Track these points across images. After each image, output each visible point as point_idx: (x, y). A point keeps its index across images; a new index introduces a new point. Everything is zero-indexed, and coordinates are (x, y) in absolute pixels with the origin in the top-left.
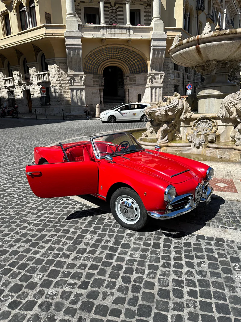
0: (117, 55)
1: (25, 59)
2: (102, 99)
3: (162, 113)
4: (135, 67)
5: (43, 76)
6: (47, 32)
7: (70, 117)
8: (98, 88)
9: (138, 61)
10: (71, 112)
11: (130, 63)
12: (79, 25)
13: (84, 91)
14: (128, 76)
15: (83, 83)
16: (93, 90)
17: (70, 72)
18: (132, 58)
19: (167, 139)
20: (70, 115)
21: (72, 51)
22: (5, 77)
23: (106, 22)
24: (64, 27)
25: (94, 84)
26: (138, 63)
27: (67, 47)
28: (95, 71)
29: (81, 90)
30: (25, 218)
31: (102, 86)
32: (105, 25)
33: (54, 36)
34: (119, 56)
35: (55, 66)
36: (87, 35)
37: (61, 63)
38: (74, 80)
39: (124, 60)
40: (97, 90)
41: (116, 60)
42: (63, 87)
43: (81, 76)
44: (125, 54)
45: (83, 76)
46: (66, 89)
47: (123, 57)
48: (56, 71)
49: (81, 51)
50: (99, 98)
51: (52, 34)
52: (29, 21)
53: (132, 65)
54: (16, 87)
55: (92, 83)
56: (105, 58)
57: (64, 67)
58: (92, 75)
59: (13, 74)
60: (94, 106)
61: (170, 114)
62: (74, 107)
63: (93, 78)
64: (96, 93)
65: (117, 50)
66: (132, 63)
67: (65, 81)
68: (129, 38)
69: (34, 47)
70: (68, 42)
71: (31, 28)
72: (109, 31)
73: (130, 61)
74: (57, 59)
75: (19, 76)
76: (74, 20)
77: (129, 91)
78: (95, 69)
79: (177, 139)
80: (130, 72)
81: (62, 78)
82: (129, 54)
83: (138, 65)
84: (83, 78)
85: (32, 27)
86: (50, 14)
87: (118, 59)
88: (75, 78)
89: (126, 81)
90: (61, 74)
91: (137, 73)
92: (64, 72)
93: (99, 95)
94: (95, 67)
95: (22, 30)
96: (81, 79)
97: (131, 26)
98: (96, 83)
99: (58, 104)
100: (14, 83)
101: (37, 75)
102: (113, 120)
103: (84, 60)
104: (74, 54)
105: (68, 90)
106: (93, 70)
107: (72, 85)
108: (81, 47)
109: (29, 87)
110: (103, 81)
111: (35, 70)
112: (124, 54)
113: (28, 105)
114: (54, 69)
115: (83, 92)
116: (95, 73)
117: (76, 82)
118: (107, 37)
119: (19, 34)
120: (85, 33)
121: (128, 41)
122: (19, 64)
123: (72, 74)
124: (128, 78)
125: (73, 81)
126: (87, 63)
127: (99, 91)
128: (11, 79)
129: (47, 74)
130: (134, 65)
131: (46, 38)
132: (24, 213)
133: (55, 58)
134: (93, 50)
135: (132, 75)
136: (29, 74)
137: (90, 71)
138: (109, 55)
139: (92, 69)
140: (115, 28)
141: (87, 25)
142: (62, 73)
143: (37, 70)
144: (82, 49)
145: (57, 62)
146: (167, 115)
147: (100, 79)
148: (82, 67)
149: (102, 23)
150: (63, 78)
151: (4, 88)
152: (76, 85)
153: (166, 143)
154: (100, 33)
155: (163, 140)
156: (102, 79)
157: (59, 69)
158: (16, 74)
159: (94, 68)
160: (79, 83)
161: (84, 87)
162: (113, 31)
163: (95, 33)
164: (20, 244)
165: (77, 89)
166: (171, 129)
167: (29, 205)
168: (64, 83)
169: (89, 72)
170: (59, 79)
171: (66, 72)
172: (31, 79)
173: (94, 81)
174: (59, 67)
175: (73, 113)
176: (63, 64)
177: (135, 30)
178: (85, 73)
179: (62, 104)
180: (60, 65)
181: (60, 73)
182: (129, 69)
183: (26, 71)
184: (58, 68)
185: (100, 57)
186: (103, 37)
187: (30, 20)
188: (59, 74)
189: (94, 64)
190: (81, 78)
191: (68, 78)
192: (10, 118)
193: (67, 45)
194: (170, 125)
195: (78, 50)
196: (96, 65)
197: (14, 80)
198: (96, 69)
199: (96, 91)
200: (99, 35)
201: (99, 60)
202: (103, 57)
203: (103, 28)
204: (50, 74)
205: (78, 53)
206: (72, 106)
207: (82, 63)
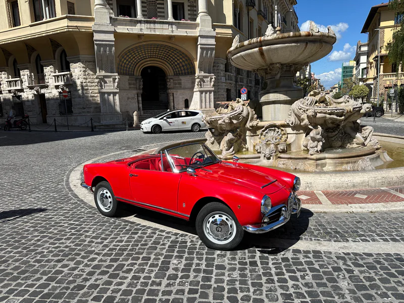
0: (158, 54)
1: (38, 56)
2: (141, 105)
3: (227, 121)
4: (180, 67)
5: (64, 78)
6: (70, 25)
7: (99, 127)
8: (135, 92)
9: (183, 61)
11: (174, 63)
12: (111, 18)
13: (117, 95)
14: (172, 79)
15: (116, 86)
16: (129, 95)
17: (99, 72)
18: (176, 58)
19: (233, 150)
20: (100, 126)
21: (102, 48)
22: (9, 78)
23: (144, 15)
24: (92, 20)
25: (130, 88)
26: (183, 64)
27: (95, 42)
28: (131, 71)
29: (114, 94)
30: (89, 249)
31: (139, 89)
32: (143, 19)
33: (79, 29)
34: (161, 54)
35: (79, 65)
36: (121, 29)
37: (88, 61)
38: (106, 82)
39: (167, 59)
40: (134, 94)
41: (157, 59)
42: (91, 91)
43: (114, 77)
44: (168, 52)
45: (117, 77)
46: (94, 93)
47: (165, 56)
48: (80, 71)
49: (114, 48)
50: (137, 104)
51: (76, 26)
52: (46, 11)
53: (176, 65)
54: (25, 90)
55: (128, 86)
56: (143, 57)
57: (91, 67)
58: (128, 77)
59: (21, 74)
60: (131, 114)
61: (235, 122)
62: (105, 115)
63: (129, 80)
64: (133, 98)
65: (157, 48)
66: (176, 63)
67: (93, 84)
68: (172, 34)
69: (51, 41)
70: (97, 36)
71: (48, 19)
72: (148, 25)
73: (174, 61)
74: (82, 57)
75: (30, 77)
76: (105, 12)
77: (173, 96)
78: (130, 70)
79: (244, 150)
80: (174, 74)
82: (172, 52)
83: (183, 66)
84: (117, 80)
85: (50, 18)
86: (73, 4)
87: (159, 58)
88: (106, 79)
89: (170, 84)
90: (88, 75)
91: (182, 74)
92: (91, 73)
93: (137, 100)
94: (131, 68)
95: (36, 21)
96: (114, 81)
97: (174, 20)
98: (132, 86)
99: (84, 112)
100: (22, 85)
101: (54, 76)
102: (157, 130)
103: (118, 59)
104: (105, 51)
105: (96, 95)
106: (129, 71)
107: (102, 88)
108: (114, 43)
109: (43, 91)
110: (142, 83)
111: (52, 70)
112: (166, 53)
113: (41, 114)
114: (79, 69)
115: (117, 97)
116: (131, 74)
117: (108, 84)
118: (146, 32)
119: (31, 26)
120: (118, 27)
121: (170, 37)
122: (30, 62)
123: (102, 74)
124: (172, 81)
125: (103, 83)
126: (121, 63)
127: (136, 95)
128: (18, 80)
129: (68, 75)
130: (178, 66)
131: (69, 31)
132: (86, 243)
133: (80, 56)
134: (129, 47)
135: (177, 77)
136: (44, 75)
137: (125, 71)
138: (148, 54)
139: (128, 69)
140: (155, 22)
141: (121, 18)
142: (88, 73)
143: (55, 70)
144: (115, 45)
145: (81, 60)
146: (231, 123)
147: (137, 81)
148: (115, 66)
149: (140, 16)
150: (90, 80)
151: (8, 92)
152: (107, 88)
153: (233, 155)
154: (136, 27)
155: (229, 151)
156: (140, 81)
157: (84, 69)
158: (25, 74)
159: (129, 68)
160: (111, 86)
161: (118, 91)
162: (152, 25)
163: (131, 27)
164: (95, 277)
165: (109, 94)
166: (236, 138)
167: (88, 234)
168: (92, 86)
169: (124, 73)
170: (84, 81)
171: (95, 72)
172: (46, 81)
173: (130, 84)
174: (84, 66)
175: (103, 122)
176: (91, 63)
177: (179, 26)
178: (119, 75)
179: (88, 112)
180: (86, 64)
181: (87, 73)
182: (173, 70)
183: (40, 71)
184: (83, 67)
185: (136, 56)
186: (141, 33)
187: (47, 8)
188: (85, 75)
189: (130, 64)
190: (114, 79)
191: (97, 80)
192: (18, 130)
193: (96, 41)
194: (235, 134)
195: (110, 46)
196: (132, 65)
197: (22, 82)
199: (133, 96)
200: (136, 30)
201: (135, 59)
202: (140, 56)
203: (140, 22)
204: (73, 75)
205: (110, 51)
206: (101, 114)
207: (114, 62)
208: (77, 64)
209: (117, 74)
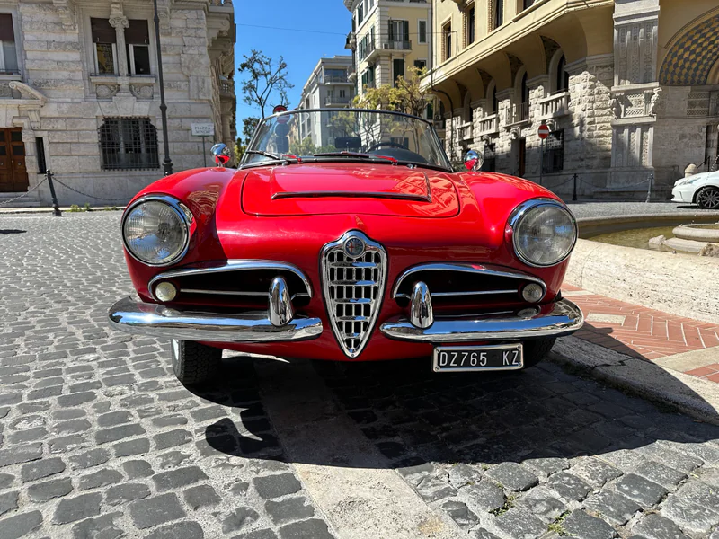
1: (526, 74)
2: (713, 152)
5: (556, 104)
7: (600, 196)
8: (702, 122)
10: (608, 183)
13: (651, 129)
15: (651, 110)
16: (686, 128)
17: (619, 84)
21: (629, 33)
22: (483, 117)
25: (690, 113)
27: (616, 24)
28: (701, 76)
29: (645, 127)
33: (587, 4)
35: (586, 75)
37: (601, 67)
38: (629, 104)
40: (699, 126)
42: (598, 126)
43: (648, 91)
45: (656, 91)
46: (604, 130)
48: (585, 88)
49: (655, 28)
50: (704, 149)
54: (500, 134)
55: (686, 110)
57: (606, 77)
58: (688, 89)
59: (499, 107)
60: (681, 171)
62: (618, 171)
63: (690, 96)
64: (695, 136)
67: (604, 110)
69: (544, 41)
70: (621, 10)
74: (589, 59)
75: (510, 111)
78: (698, 72)
81: (598, 104)
84: (654, 98)
88: (630, 98)
92: (605, 89)
93: (704, 139)
94: (701, 67)
95: (524, 10)
98: (697, 109)
99: (580, 167)
100: (497, 126)
101: (542, 104)
102: (711, 199)
103: (666, 51)
104: (635, 38)
105: (606, 133)
107: (619, 118)
109: (524, 133)
111: (541, 93)
114: (582, 84)
115: (650, 134)
116: (699, 81)
117: (633, 108)
119: (515, 21)
122: (513, 86)
123: (623, 89)
126: (675, 58)
127: (704, 130)
128: (494, 118)
129: (563, 99)
131: (568, 13)
133: (587, 58)
134: (696, 19)
136: (528, 104)
137: (676, 76)
139: (691, 72)
142: (599, 91)
143: (545, 92)
144: (660, 22)
145: (589, 67)
147: (712, 97)
148: (654, 68)
150: (600, 103)
151: (479, 139)
152: (631, 116)
157: (592, 83)
158: (504, 105)
159: (697, 69)
160: (639, 111)
161: (655, 120)
165: (632, 128)
168: (602, 115)
170: (589, 106)
171: (609, 84)
172: (531, 114)
173: (691, 105)
174: (593, 77)
175: (611, 187)
176: (606, 69)
178: (663, 83)
179: (588, 167)
180: (597, 73)
181: (596, 91)
183: (526, 99)
184: (590, 80)
185: (718, 38)
188: (591, 95)
189: (699, 59)
190: (649, 97)
193: (618, 19)
195: (648, 25)
196: (704, 62)
197: (498, 121)
198: (704, 69)
199: (695, 131)
201: (715, 46)
204: (571, 97)
205: (647, 36)
206: (610, 170)
207: (654, 58)
208: (581, 76)
209: (657, 84)
